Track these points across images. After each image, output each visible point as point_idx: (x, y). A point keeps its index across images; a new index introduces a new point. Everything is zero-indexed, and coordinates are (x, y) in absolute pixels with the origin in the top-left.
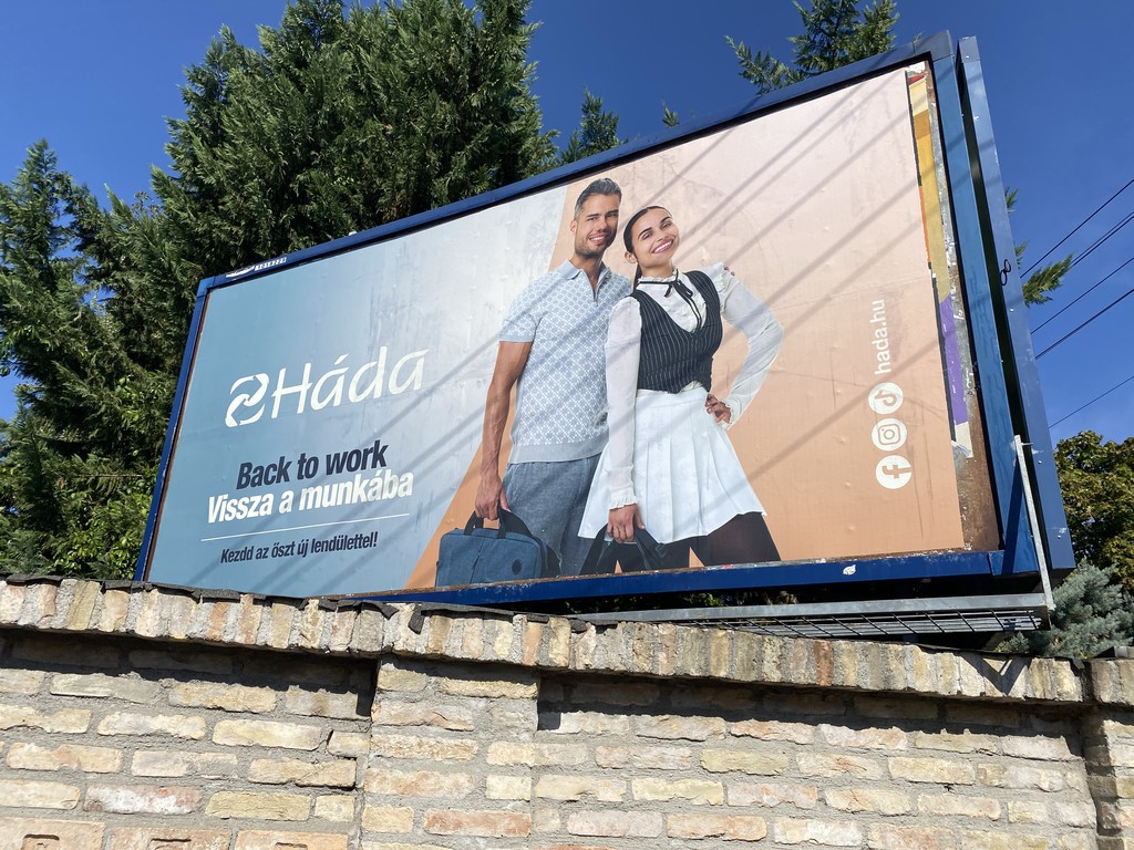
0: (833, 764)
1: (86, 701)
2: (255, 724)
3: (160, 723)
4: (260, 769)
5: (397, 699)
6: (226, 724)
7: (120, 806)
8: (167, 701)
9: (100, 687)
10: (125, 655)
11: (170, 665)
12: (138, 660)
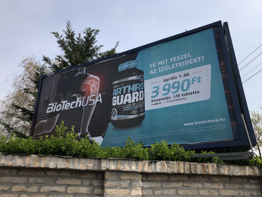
0: (207, 192)
1: (37, 184)
2: (76, 188)
5: (110, 181)
6: (69, 188)
8: (56, 183)
9: (40, 180)
10: (45, 172)
11: (56, 174)
12: (49, 173)
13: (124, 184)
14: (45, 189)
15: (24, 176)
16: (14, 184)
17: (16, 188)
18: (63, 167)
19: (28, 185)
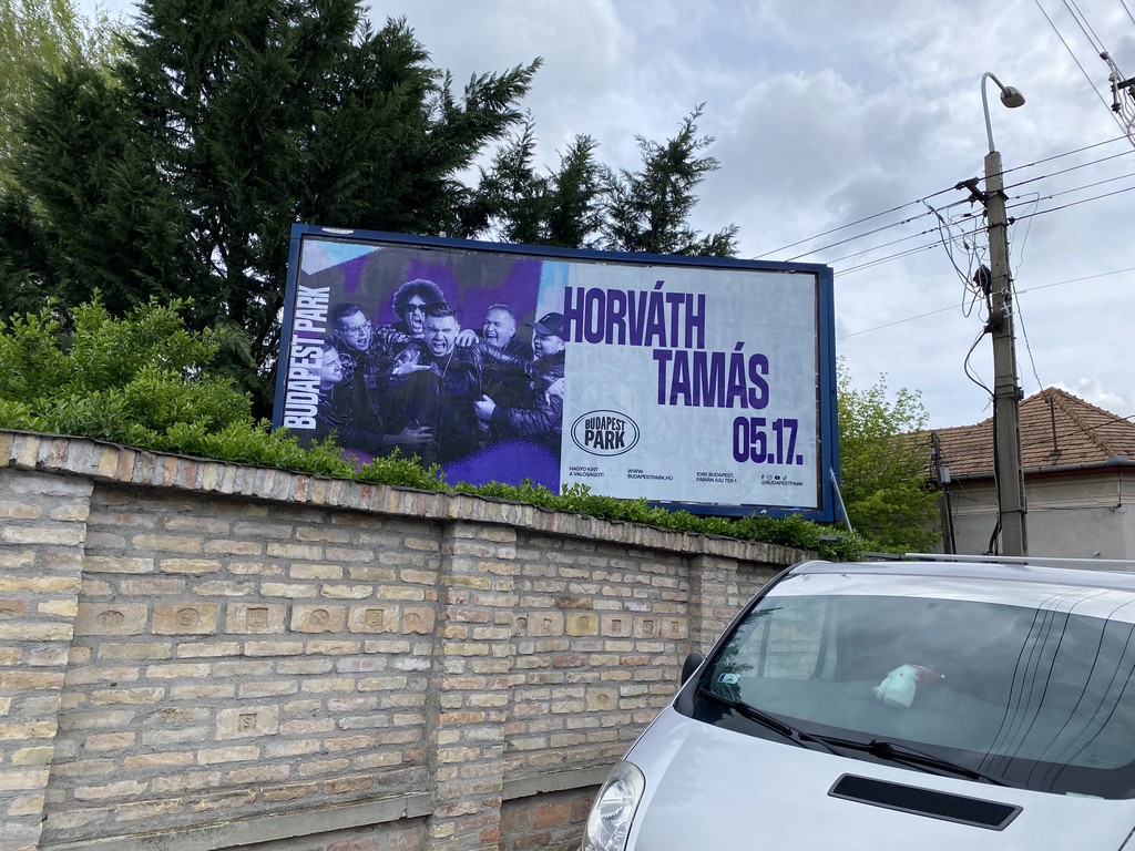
1: (620, 570)
2: (661, 578)
3: (640, 578)
4: (665, 595)
5: (706, 570)
6: (654, 578)
7: (633, 609)
8: (639, 569)
9: (622, 564)
10: (627, 552)
11: (640, 555)
12: (632, 554)
13: (721, 576)
14: (629, 578)
15: (603, 555)
16: (593, 568)
17: (598, 575)
18: (659, 545)
19: (609, 570)
